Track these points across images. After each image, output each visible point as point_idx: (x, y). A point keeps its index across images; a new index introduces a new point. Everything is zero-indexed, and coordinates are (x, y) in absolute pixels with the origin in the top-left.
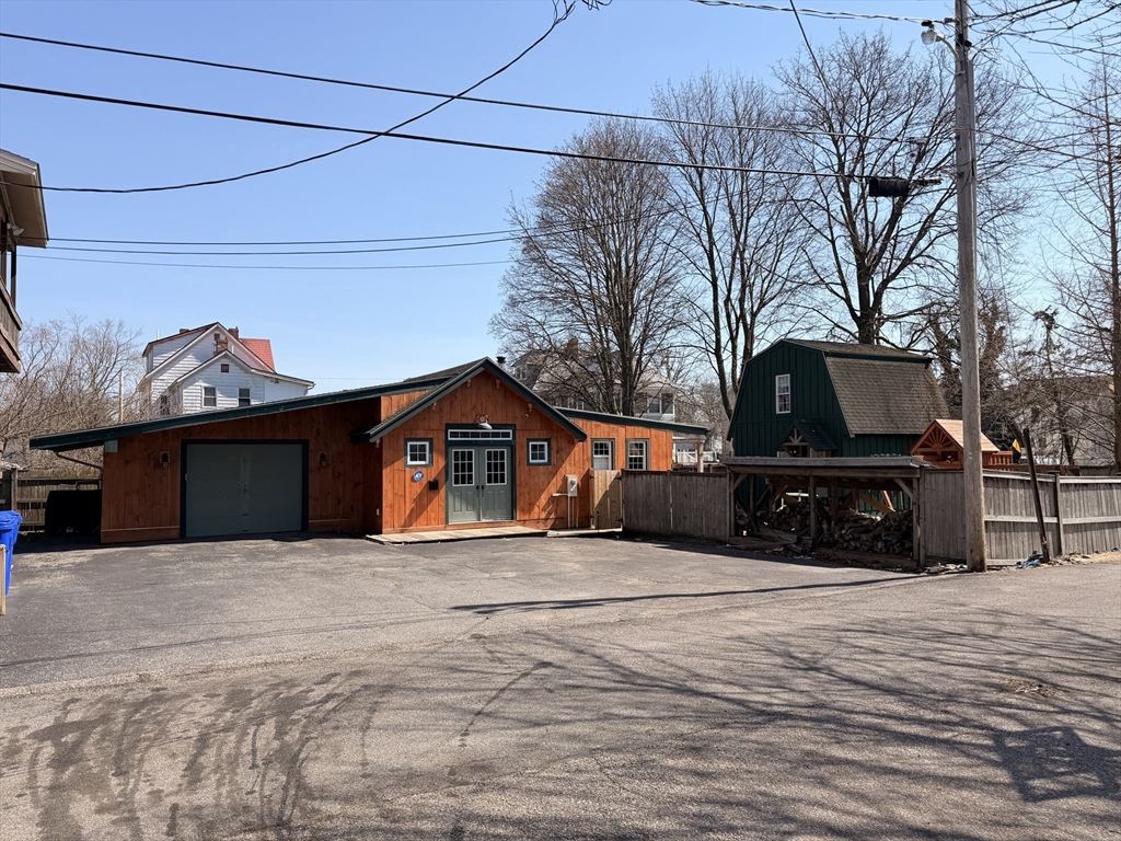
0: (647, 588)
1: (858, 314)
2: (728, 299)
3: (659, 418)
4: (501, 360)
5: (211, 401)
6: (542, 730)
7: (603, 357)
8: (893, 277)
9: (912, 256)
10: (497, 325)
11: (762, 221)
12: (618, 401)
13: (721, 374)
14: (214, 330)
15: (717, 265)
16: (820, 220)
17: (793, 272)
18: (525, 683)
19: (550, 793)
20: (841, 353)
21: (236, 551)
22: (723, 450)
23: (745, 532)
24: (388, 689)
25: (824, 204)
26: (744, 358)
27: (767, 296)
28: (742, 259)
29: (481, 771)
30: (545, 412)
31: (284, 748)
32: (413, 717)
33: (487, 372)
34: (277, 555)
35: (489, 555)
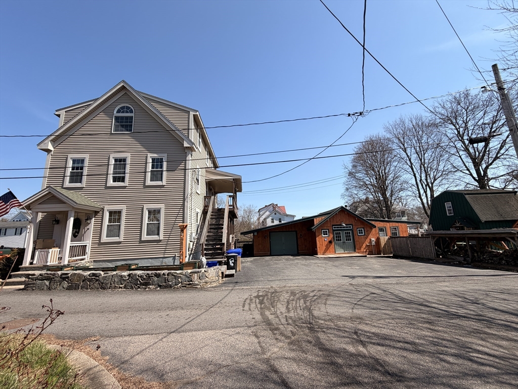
0: (405, 274)
1: (477, 179)
2: (421, 180)
3: (401, 219)
4: (346, 206)
5: (273, 222)
6: (376, 311)
7: (378, 202)
8: (491, 164)
9: (499, 156)
10: (343, 196)
11: (430, 154)
12: (385, 215)
13: (423, 203)
14: (272, 205)
15: (415, 169)
16: (453, 151)
17: (445, 168)
18: (368, 298)
19: (381, 327)
20: (471, 193)
21: (283, 259)
22: (428, 228)
23: (441, 257)
24: (329, 295)
25: (454, 146)
26: (431, 198)
27: (437, 177)
28: (424, 167)
29: (360, 319)
30: (361, 220)
31: (306, 306)
32: (337, 303)
33: (342, 210)
34: (293, 260)
35: (350, 262)
